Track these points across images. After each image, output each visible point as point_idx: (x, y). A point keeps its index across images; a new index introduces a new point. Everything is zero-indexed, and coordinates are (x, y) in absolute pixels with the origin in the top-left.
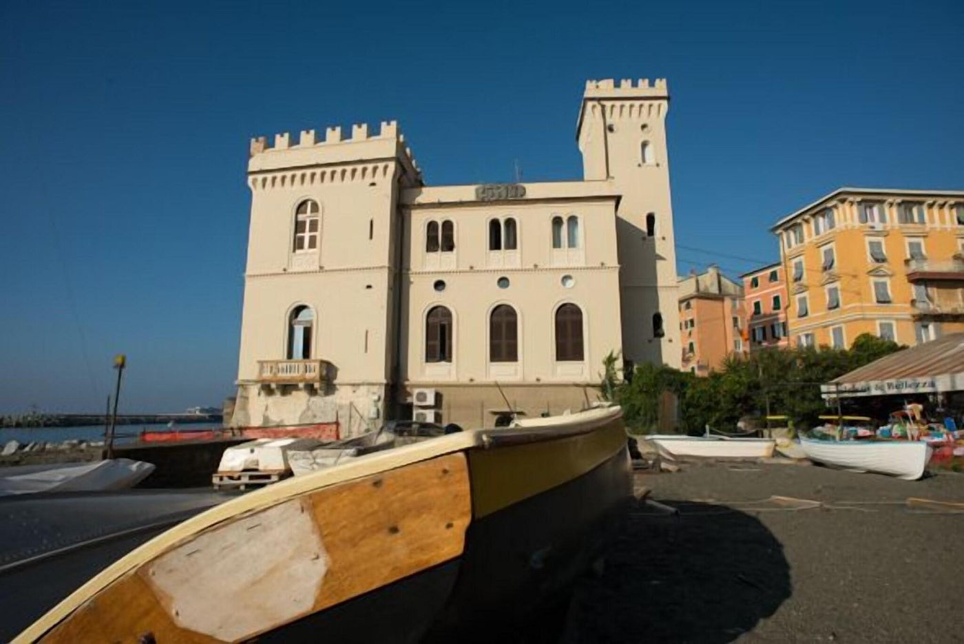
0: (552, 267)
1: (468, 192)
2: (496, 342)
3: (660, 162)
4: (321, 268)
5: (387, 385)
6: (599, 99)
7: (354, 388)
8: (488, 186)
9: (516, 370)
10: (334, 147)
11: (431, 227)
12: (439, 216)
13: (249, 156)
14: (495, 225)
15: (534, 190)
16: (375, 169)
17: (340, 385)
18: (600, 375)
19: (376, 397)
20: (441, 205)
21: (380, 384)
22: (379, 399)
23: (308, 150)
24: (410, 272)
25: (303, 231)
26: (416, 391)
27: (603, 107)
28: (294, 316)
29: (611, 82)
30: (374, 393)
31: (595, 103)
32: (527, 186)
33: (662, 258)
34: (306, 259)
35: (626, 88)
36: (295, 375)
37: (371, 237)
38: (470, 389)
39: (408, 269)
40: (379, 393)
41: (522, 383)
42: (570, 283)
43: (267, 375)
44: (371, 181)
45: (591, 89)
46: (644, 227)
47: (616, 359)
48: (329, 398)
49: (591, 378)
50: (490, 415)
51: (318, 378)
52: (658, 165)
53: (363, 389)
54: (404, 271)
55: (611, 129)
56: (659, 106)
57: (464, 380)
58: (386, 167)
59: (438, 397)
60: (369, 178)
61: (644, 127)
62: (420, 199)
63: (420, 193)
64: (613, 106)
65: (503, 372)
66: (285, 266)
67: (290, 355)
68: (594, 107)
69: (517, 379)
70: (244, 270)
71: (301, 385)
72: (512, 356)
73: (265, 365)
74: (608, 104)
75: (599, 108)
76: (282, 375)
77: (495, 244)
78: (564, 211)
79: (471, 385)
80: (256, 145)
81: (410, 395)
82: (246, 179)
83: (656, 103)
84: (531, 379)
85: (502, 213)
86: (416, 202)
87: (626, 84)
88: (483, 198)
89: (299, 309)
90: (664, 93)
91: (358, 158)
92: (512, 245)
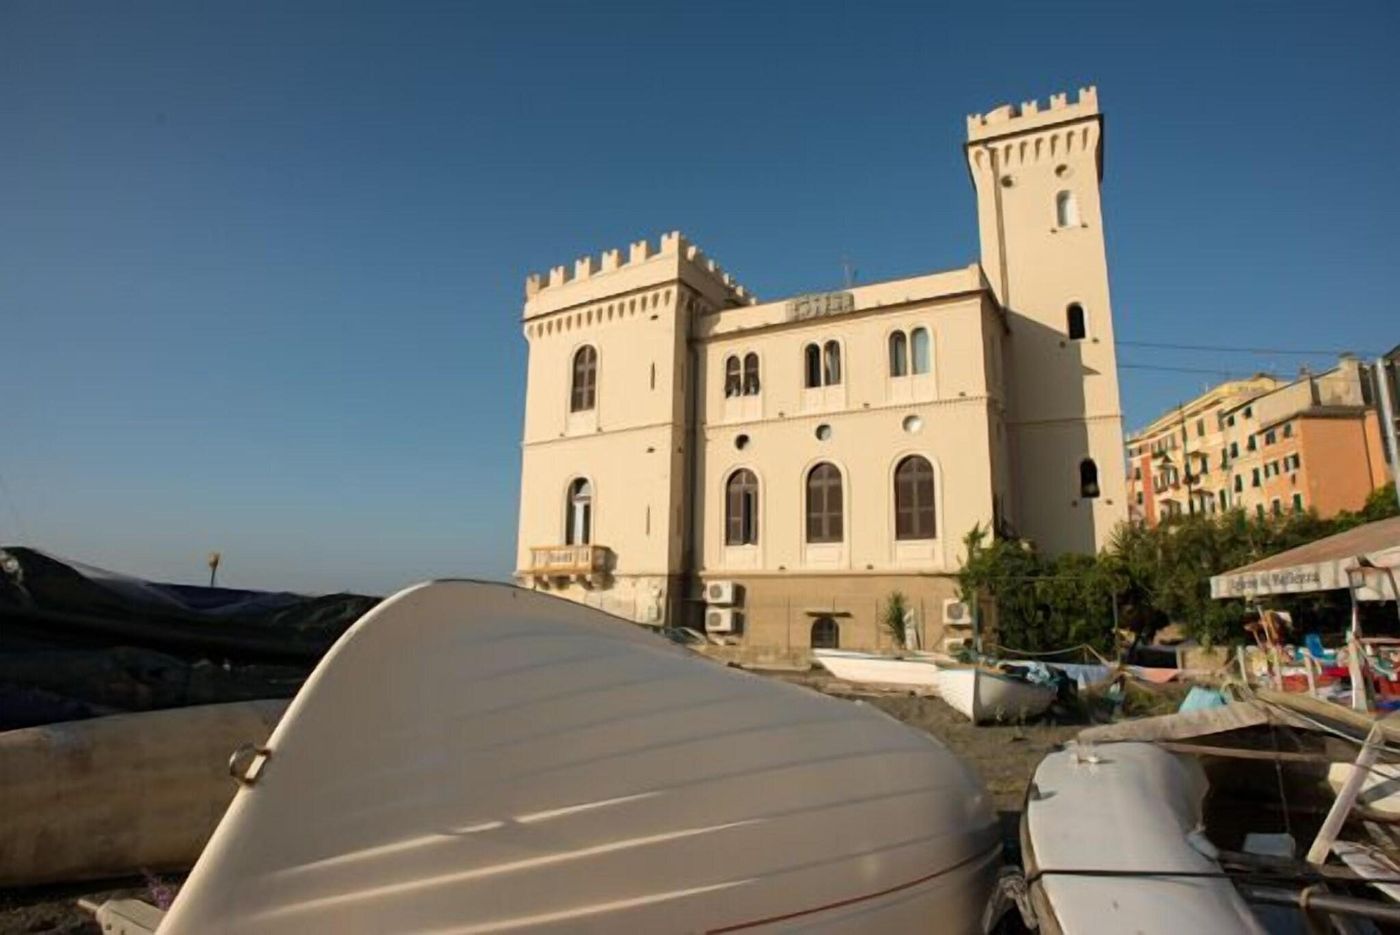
0: (888, 405)
1: (777, 311)
2: (814, 515)
3: (1087, 221)
4: (599, 429)
5: (670, 576)
6: (985, 142)
7: (633, 580)
8: (803, 299)
9: (841, 554)
10: (613, 276)
11: (732, 362)
12: (740, 348)
13: (525, 300)
14: (812, 352)
15: (865, 296)
16: (656, 298)
17: (621, 576)
18: (959, 560)
19: (656, 593)
20: (742, 333)
21: (662, 575)
22: (660, 594)
23: (585, 284)
24: (705, 426)
25: (582, 385)
26: (710, 584)
27: (993, 152)
28: (573, 490)
29: (1005, 110)
30: (655, 587)
31: (979, 148)
32: (855, 292)
33: (1091, 372)
34: (584, 421)
35: (1031, 116)
36: (568, 564)
37: (653, 385)
38: (780, 581)
39: (704, 423)
40: (660, 587)
41: (848, 572)
42: (915, 426)
43: (540, 565)
44: (652, 314)
45: (975, 129)
46: (1062, 326)
47: (983, 535)
48: (608, 593)
49: (946, 566)
50: (806, 617)
51: (590, 567)
52: (1084, 226)
53: (645, 581)
54: (698, 426)
55: (1007, 182)
56: (1085, 132)
57: (772, 568)
58: (668, 294)
59: (739, 593)
60: (650, 311)
61: (1060, 170)
62: (719, 328)
63: (718, 320)
64: (1008, 148)
65: (824, 557)
66: (563, 430)
67: (569, 540)
68: (978, 155)
69: (842, 566)
70: (521, 438)
71: (573, 577)
72: (836, 533)
73: (538, 552)
74: (1000, 146)
75: (986, 155)
76: (555, 565)
77: (813, 381)
78: (905, 322)
79: (782, 576)
80: (531, 286)
81: (704, 588)
82: (522, 330)
83: (1078, 129)
84: (860, 567)
85: (819, 335)
86: (711, 333)
87: (1029, 109)
88: (797, 317)
89: (580, 483)
90: (1094, 110)
91: (634, 287)
92: (834, 377)
